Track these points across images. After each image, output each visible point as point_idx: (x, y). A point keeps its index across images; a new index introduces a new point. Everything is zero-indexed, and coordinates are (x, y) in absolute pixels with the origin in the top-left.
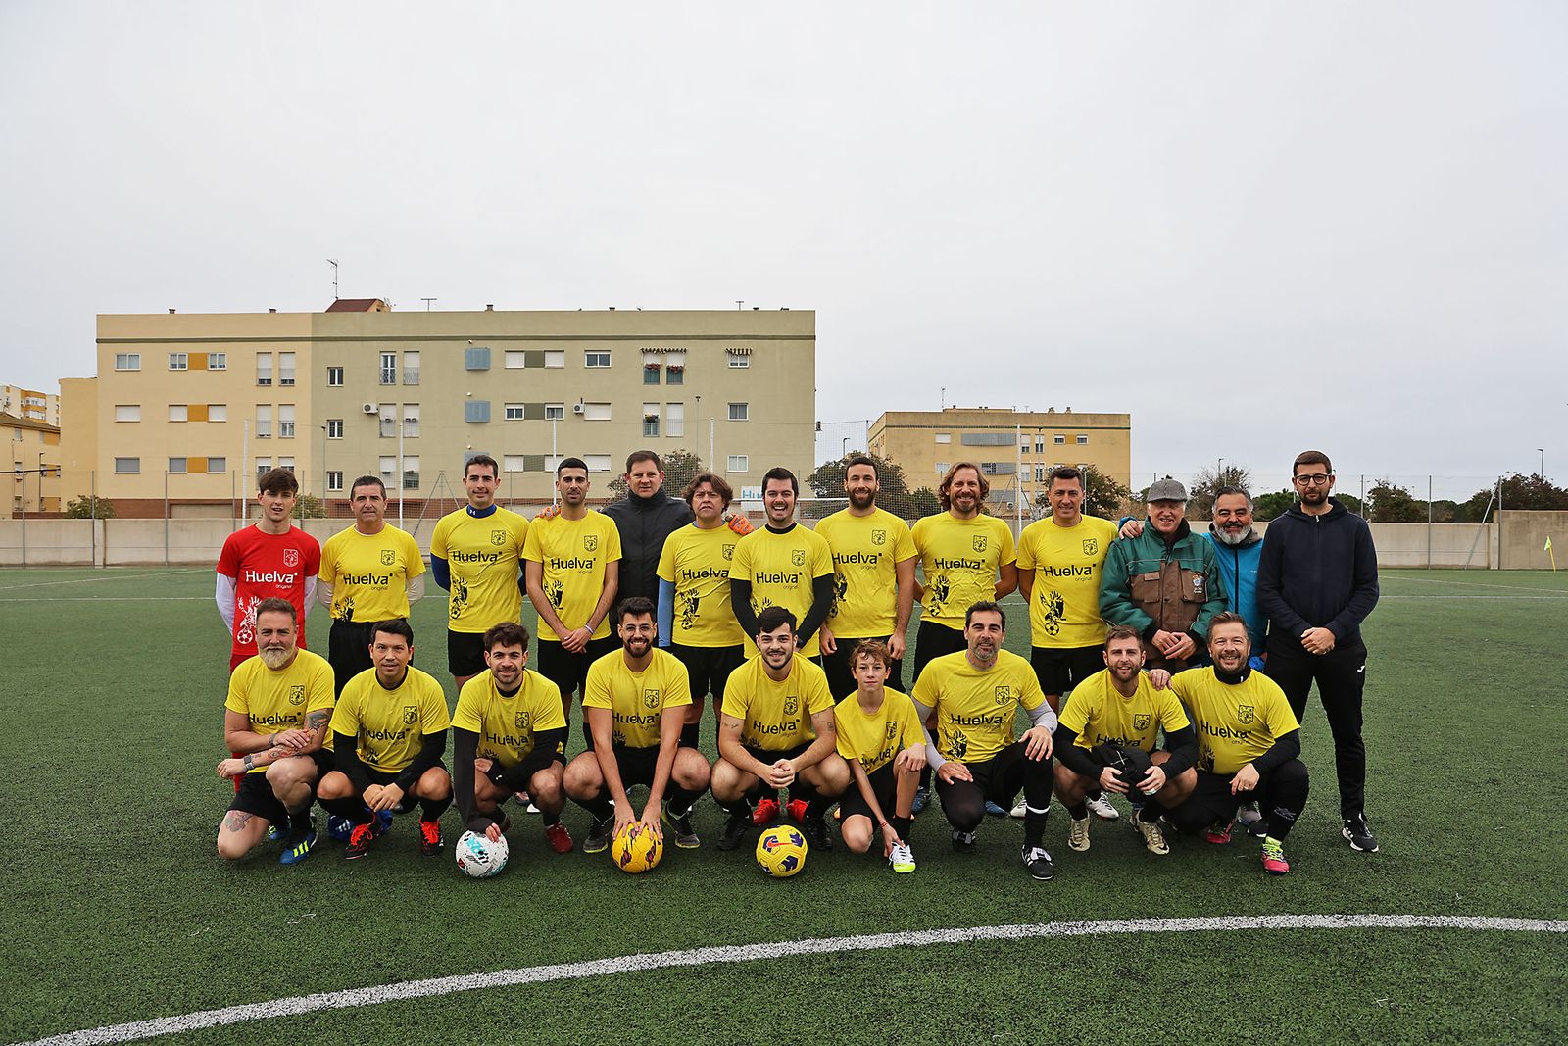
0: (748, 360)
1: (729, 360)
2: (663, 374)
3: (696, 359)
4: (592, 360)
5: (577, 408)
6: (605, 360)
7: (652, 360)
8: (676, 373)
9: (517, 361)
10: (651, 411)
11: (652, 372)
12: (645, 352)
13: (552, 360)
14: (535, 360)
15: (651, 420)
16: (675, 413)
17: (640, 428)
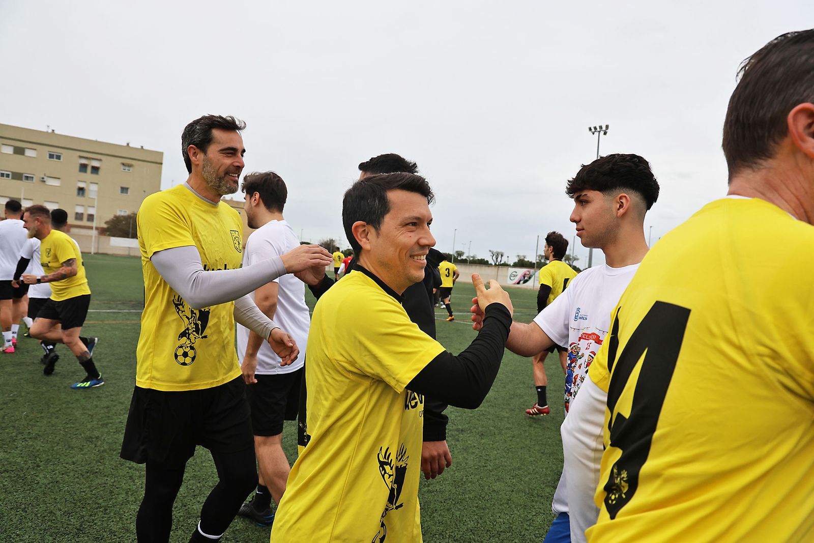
0: (131, 169)
1: (122, 167)
2: (89, 169)
3: (105, 165)
4: (51, 156)
5: (43, 178)
6: (59, 157)
7: (84, 161)
8: (95, 170)
9: (9, 150)
10: (82, 185)
11: (83, 167)
12: (81, 157)
13: (28, 153)
14: (19, 151)
15: (81, 190)
16: (94, 188)
17: (76, 192)
